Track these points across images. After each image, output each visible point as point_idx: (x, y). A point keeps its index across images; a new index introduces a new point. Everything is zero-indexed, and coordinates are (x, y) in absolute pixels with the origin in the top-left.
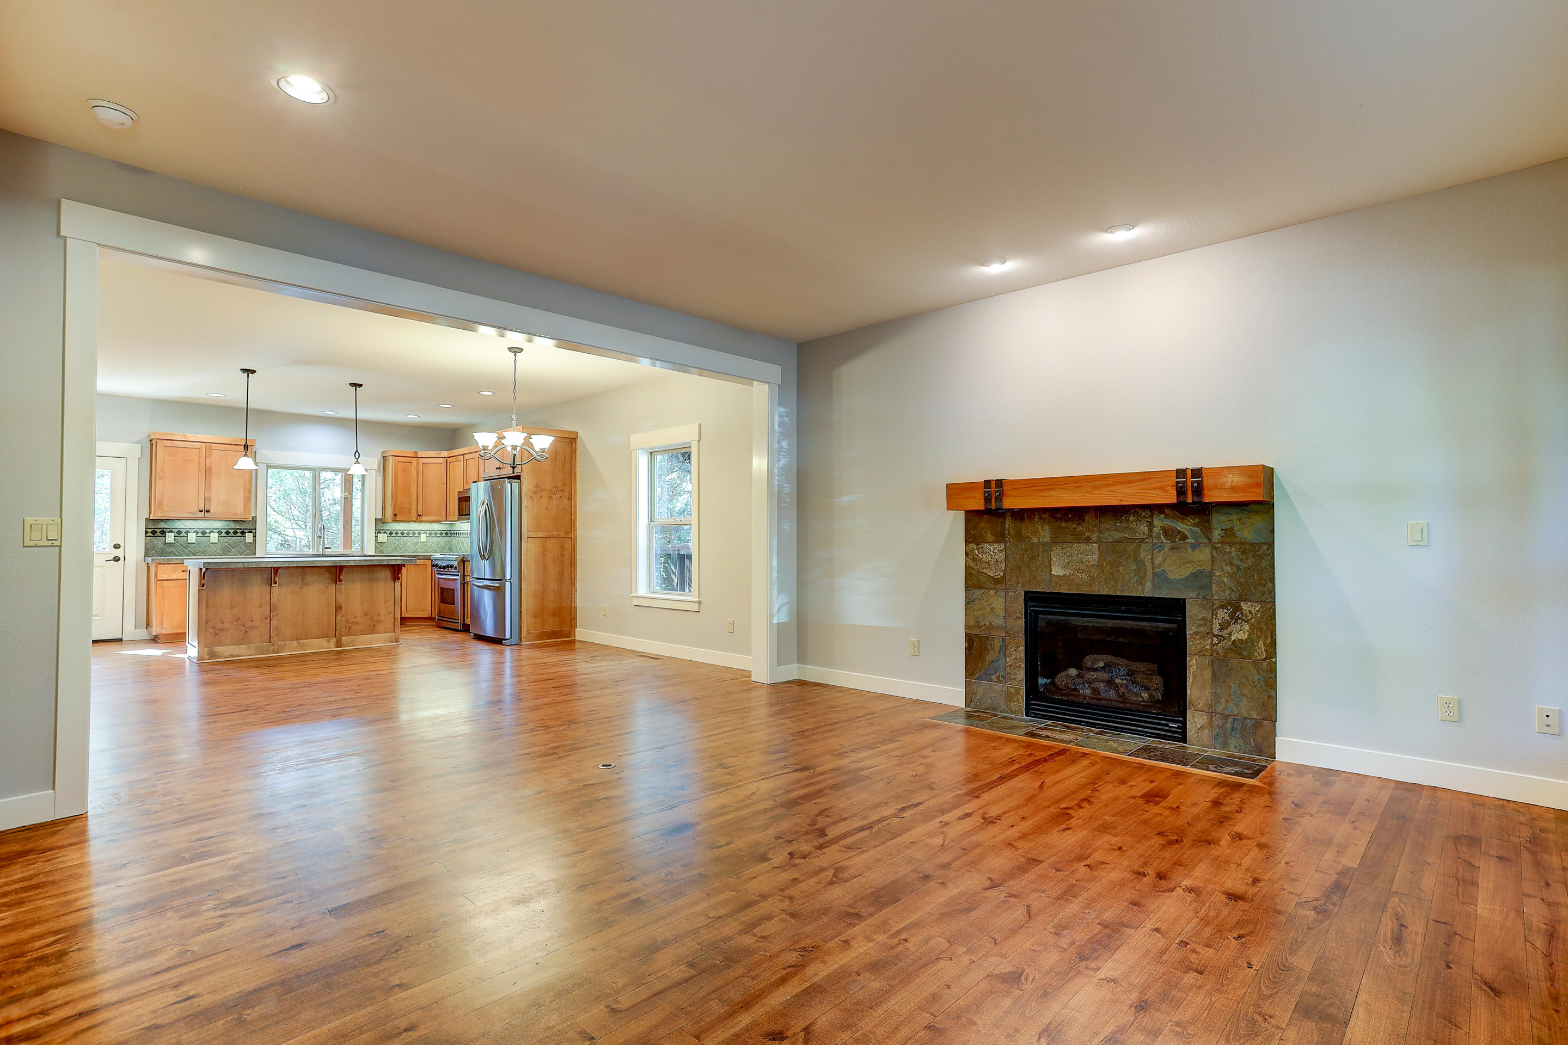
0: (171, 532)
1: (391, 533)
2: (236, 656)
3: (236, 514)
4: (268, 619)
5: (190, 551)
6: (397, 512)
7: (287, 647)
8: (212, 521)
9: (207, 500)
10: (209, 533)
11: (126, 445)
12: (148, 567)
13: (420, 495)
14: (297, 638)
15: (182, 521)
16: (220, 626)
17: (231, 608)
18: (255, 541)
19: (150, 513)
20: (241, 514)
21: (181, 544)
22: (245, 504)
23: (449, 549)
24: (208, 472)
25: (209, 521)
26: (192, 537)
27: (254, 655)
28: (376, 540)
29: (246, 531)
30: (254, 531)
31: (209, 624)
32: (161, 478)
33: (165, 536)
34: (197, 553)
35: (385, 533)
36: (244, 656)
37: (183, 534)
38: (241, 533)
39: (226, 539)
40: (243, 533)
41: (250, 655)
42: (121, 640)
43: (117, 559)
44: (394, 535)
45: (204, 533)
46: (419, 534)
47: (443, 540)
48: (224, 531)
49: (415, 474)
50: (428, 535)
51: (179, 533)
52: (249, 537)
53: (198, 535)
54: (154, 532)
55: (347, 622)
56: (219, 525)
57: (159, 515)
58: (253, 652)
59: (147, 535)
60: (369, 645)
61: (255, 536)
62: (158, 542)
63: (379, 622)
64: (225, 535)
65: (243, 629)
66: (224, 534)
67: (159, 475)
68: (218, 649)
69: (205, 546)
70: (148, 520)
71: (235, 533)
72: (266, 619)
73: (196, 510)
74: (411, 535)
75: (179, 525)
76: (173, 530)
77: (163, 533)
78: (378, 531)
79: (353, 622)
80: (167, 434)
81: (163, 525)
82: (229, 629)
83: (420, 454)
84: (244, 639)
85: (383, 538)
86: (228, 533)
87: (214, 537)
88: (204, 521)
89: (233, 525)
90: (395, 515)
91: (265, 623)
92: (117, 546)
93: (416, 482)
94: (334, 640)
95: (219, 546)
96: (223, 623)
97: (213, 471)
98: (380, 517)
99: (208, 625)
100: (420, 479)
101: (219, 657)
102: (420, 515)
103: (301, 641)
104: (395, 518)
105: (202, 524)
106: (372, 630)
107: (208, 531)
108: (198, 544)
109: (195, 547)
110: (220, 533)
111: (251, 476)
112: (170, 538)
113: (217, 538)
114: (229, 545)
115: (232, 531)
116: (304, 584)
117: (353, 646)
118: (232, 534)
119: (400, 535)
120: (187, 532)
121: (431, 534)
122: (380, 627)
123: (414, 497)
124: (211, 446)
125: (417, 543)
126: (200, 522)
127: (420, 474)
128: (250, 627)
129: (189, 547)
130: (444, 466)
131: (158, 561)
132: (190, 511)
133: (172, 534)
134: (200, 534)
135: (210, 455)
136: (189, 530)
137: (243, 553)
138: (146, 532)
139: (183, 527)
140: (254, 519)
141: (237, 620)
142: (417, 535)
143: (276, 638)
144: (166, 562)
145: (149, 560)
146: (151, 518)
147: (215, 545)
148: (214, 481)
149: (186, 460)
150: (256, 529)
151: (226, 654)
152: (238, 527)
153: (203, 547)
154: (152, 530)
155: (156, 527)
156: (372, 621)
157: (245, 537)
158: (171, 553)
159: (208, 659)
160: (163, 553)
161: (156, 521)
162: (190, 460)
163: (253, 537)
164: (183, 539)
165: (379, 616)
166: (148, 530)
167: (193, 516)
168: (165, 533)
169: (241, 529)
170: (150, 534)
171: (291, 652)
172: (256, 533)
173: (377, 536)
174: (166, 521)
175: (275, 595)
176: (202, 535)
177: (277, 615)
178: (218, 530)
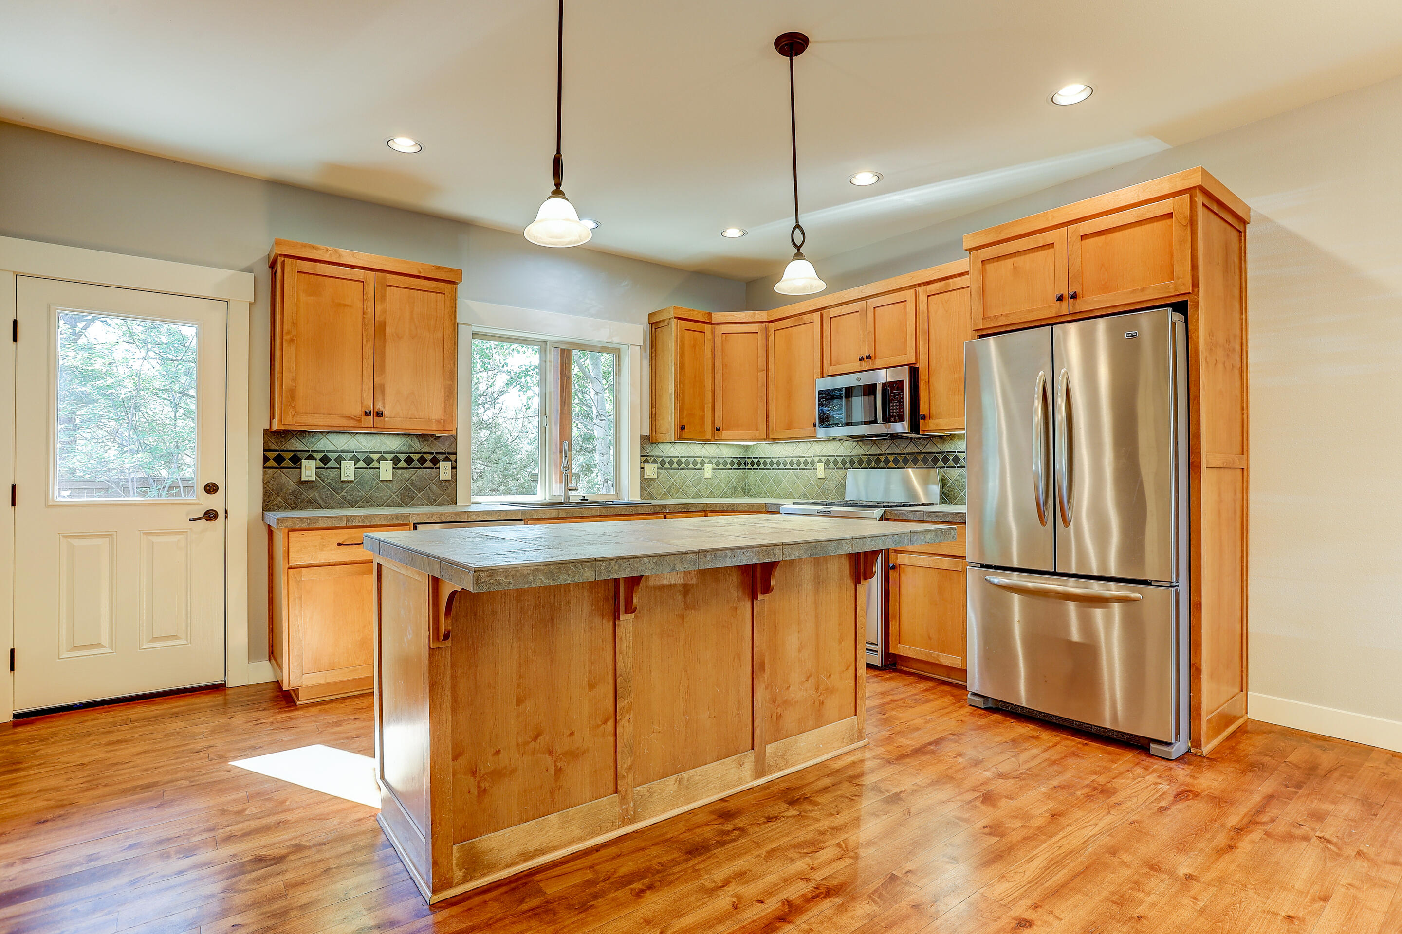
0: (310, 458)
1: (663, 463)
3: (429, 421)
4: (611, 723)
5: (344, 498)
6: (685, 422)
7: (656, 797)
8: (382, 437)
9: (378, 389)
10: (378, 461)
11: (228, 273)
12: (271, 533)
13: (718, 392)
15: (330, 437)
16: (489, 764)
17: (520, 701)
18: (454, 476)
19: (272, 417)
20: (438, 422)
23: (742, 490)
24: (380, 330)
25: (378, 437)
26: (348, 471)
27: (581, 839)
28: (642, 475)
29: (441, 457)
30: (452, 457)
31: (462, 761)
32: (292, 340)
33: (300, 468)
34: (357, 502)
35: (654, 462)
36: (555, 849)
37: (332, 463)
38: (431, 461)
39: (407, 474)
40: (435, 461)
41: (571, 843)
42: (219, 688)
43: (210, 515)
44: (667, 465)
45: (368, 461)
46: (702, 463)
47: (735, 475)
48: (402, 457)
49: (709, 354)
50: (715, 466)
51: (325, 460)
52: (445, 470)
53: (358, 465)
54: (279, 459)
55: (773, 702)
56: (394, 444)
57: (290, 422)
58: (577, 832)
59: (268, 464)
61: (454, 468)
62: (287, 479)
63: (830, 692)
64: (406, 464)
65: (548, 760)
66: (402, 464)
67: (289, 333)
68: (491, 842)
69: (372, 488)
70: (269, 434)
71: (422, 460)
72: (605, 722)
73: (357, 411)
74: (691, 466)
75: (324, 444)
76: (314, 454)
77: (296, 460)
78: (646, 459)
80: (304, 246)
81: (296, 444)
82: (513, 771)
83: (717, 317)
84: (552, 793)
85: (651, 470)
86: (409, 460)
87: (386, 470)
88: (368, 437)
89: (417, 445)
90: (683, 428)
91: (603, 736)
92: (211, 488)
93: (710, 367)
94: (750, 759)
95: (394, 487)
96: (498, 752)
97: (389, 330)
98: (646, 432)
99: (458, 766)
100: (718, 363)
101: (491, 867)
102: (718, 430)
103: (686, 775)
104: (683, 433)
105: (365, 443)
106: (817, 715)
107: (375, 457)
108: (360, 483)
109: (353, 489)
110: (396, 460)
111: (454, 343)
112: (309, 470)
113: (391, 470)
114: (412, 484)
115: (416, 457)
116: (687, 607)
118: (416, 463)
119: (675, 466)
120: (339, 460)
121: (720, 464)
122: (832, 704)
123: (709, 394)
124: (385, 279)
125: (699, 480)
126: (361, 438)
127: (718, 353)
128: (564, 754)
129: (343, 489)
130: (760, 337)
131: (289, 524)
132: (348, 414)
133: (313, 464)
134: (361, 464)
135: (383, 298)
136: (343, 455)
137: (435, 500)
138: (266, 459)
139: (332, 448)
140: (454, 434)
141: (536, 738)
142: (699, 466)
143: (631, 779)
144: (304, 526)
145: (273, 517)
146: (275, 427)
147: (388, 484)
148: (390, 351)
149: (339, 305)
150: (456, 454)
151: (514, 851)
152: (427, 449)
153: (368, 488)
154: (276, 454)
155: (284, 448)
156: (819, 694)
157: (439, 468)
158: (311, 503)
159: (465, 880)
160: (296, 504)
161: (284, 434)
162: (346, 305)
163: (452, 468)
164: (333, 473)
165: (830, 676)
166: (269, 454)
167: (352, 423)
168: (300, 460)
169: (432, 453)
170: (272, 463)
171: (664, 811)
172: (456, 461)
173: (643, 468)
174: (302, 434)
175: (625, 645)
176: (365, 465)
177: (630, 710)
178: (393, 455)
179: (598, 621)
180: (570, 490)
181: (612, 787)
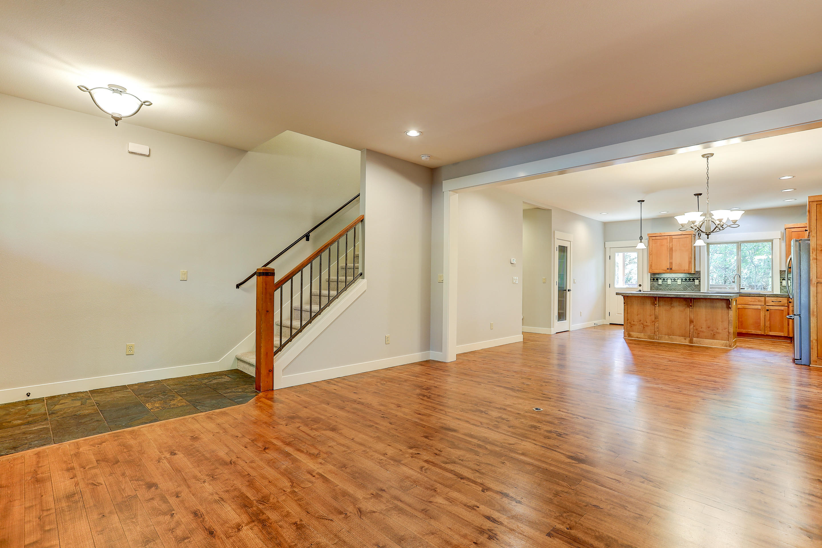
0: (660, 279)
2: (639, 338)
3: (685, 270)
4: (654, 322)
5: (669, 288)
7: (663, 338)
8: (678, 274)
9: (671, 263)
10: (677, 280)
14: (669, 335)
15: (665, 274)
16: (633, 323)
17: (637, 315)
18: (700, 284)
20: (689, 270)
21: (665, 285)
22: (689, 265)
24: (671, 249)
25: (677, 274)
26: (669, 282)
27: (647, 339)
28: (781, 285)
29: (696, 279)
30: (699, 279)
32: (651, 254)
33: (658, 281)
34: (671, 289)
36: (643, 339)
38: (692, 280)
39: (685, 283)
40: (694, 280)
45: (675, 280)
48: (684, 279)
51: (664, 279)
52: (697, 282)
53: (672, 281)
54: (654, 279)
55: (697, 330)
56: (682, 275)
57: (654, 271)
58: (647, 337)
60: (711, 345)
61: (700, 282)
62: (655, 284)
63: (719, 333)
64: (685, 281)
65: (642, 325)
68: (632, 333)
69: (675, 286)
70: (650, 274)
71: (690, 280)
72: (653, 322)
73: (666, 268)
75: (664, 276)
76: (661, 278)
77: (657, 279)
78: (783, 279)
79: (701, 331)
81: (657, 276)
82: (636, 325)
84: (643, 330)
85: (786, 283)
86: (686, 280)
87: (679, 282)
89: (688, 276)
91: (653, 324)
92: (640, 285)
94: (689, 339)
95: (681, 286)
96: (634, 321)
97: (673, 249)
98: (784, 269)
99: (628, 321)
103: (670, 337)
106: (713, 337)
107: (676, 279)
108: (672, 285)
110: (682, 280)
111: (692, 250)
112: (660, 282)
113: (681, 282)
114: (687, 286)
115: (688, 279)
116: (672, 307)
117: (700, 344)
118: (688, 280)
120: (667, 279)
122: (719, 336)
124: (673, 237)
126: (672, 274)
128: (645, 325)
129: (668, 286)
132: (663, 269)
134: (673, 280)
135: (672, 242)
136: (668, 278)
137: (693, 290)
138: (651, 279)
140: (699, 273)
141: (640, 321)
143: (658, 333)
146: (652, 273)
147: (680, 285)
148: (674, 254)
149: (661, 245)
150: (700, 278)
151: (635, 336)
152: (691, 277)
153: (674, 286)
154: (653, 278)
155: (655, 277)
156: (713, 332)
157: (695, 282)
158: (661, 289)
159: (628, 337)
160: (657, 289)
161: (654, 274)
162: (663, 245)
163: (699, 282)
164: (666, 283)
165: (718, 329)
166: (651, 278)
167: (665, 271)
168: (658, 279)
169: (693, 278)
170: (652, 280)
171: (665, 341)
172: (700, 280)
173: (782, 282)
174: (658, 274)
175: (657, 310)
176: (674, 281)
177: (658, 321)
178: (681, 278)
179: (652, 306)
180: (741, 289)
181: (654, 333)
